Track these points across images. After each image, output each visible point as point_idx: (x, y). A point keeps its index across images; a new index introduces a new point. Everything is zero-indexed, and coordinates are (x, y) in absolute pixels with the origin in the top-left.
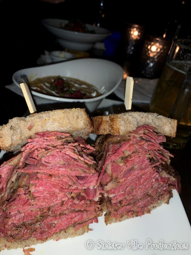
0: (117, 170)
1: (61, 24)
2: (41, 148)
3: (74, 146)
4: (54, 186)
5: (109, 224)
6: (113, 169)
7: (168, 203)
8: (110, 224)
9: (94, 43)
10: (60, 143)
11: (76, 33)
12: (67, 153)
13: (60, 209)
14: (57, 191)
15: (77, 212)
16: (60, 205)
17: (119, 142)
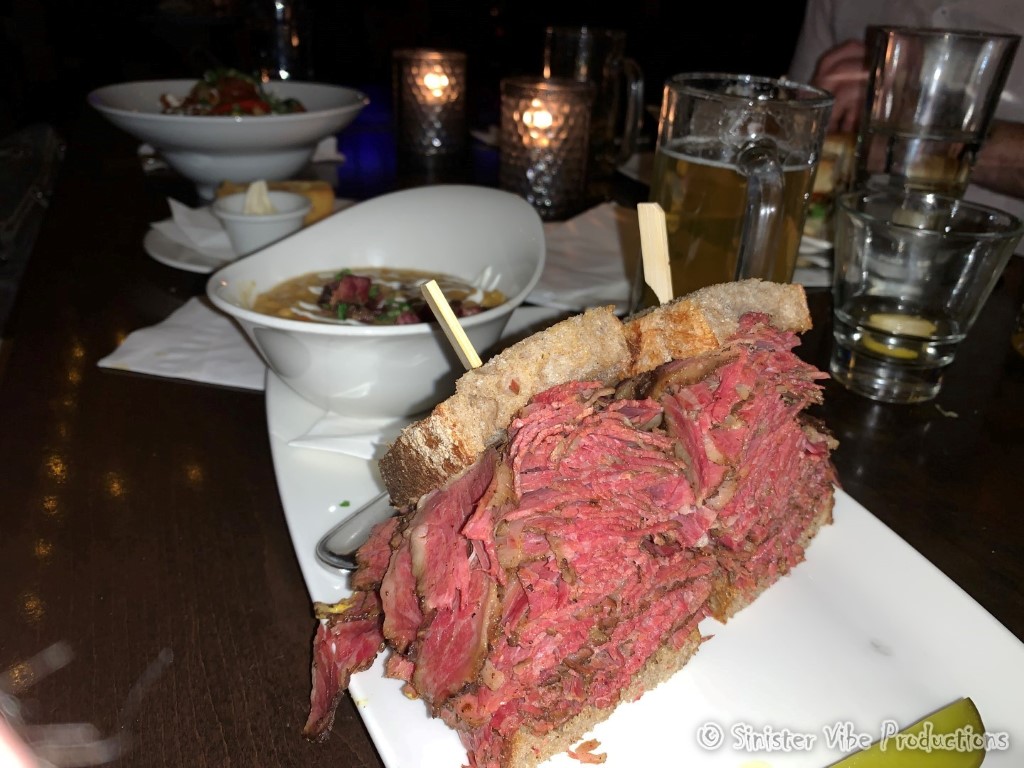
0: (731, 444)
1: (163, 99)
2: (552, 435)
3: (619, 411)
4: (610, 529)
5: (729, 620)
6: (721, 444)
7: (830, 521)
8: (732, 617)
9: (311, 144)
10: (590, 410)
11: (239, 119)
12: (611, 433)
13: (638, 591)
14: (621, 540)
15: (673, 590)
16: (636, 578)
17: (708, 373)
